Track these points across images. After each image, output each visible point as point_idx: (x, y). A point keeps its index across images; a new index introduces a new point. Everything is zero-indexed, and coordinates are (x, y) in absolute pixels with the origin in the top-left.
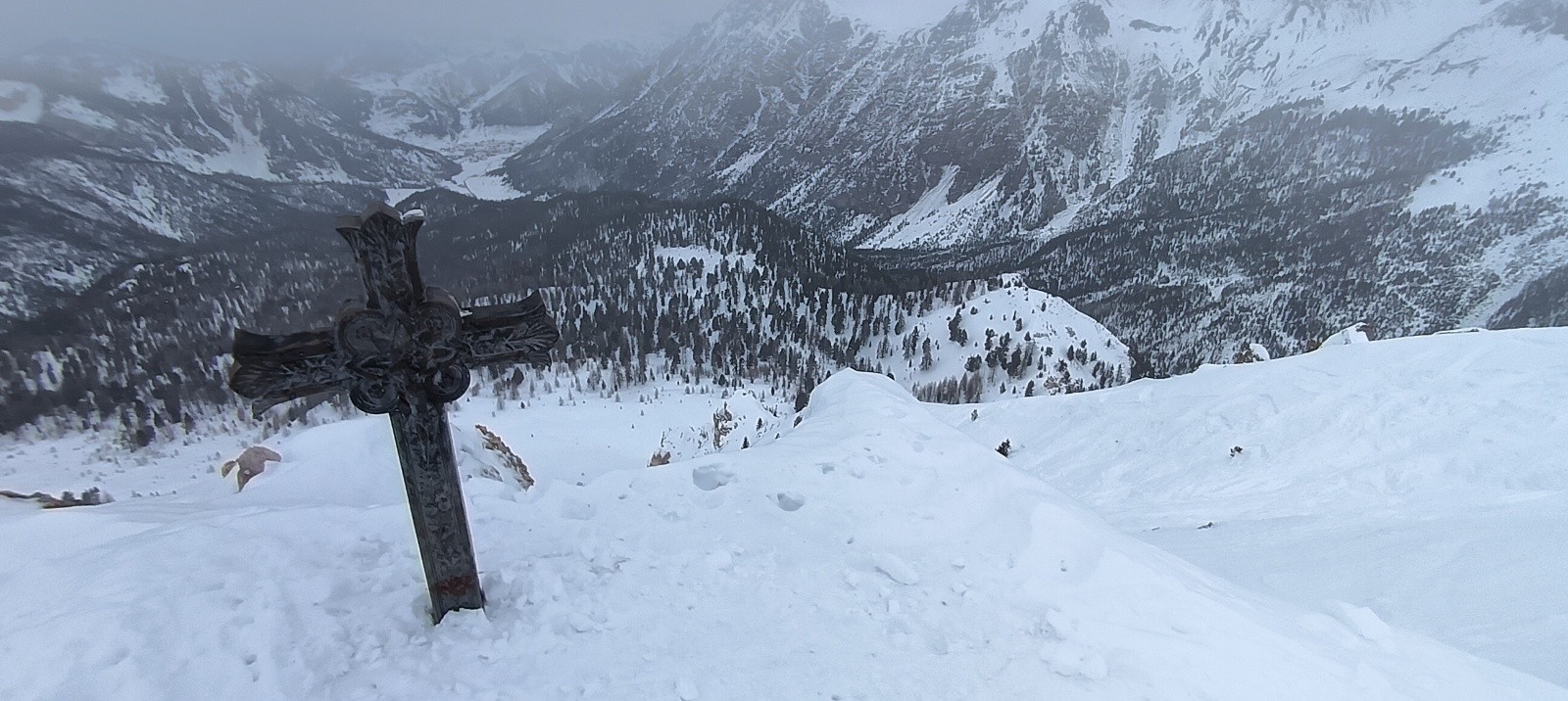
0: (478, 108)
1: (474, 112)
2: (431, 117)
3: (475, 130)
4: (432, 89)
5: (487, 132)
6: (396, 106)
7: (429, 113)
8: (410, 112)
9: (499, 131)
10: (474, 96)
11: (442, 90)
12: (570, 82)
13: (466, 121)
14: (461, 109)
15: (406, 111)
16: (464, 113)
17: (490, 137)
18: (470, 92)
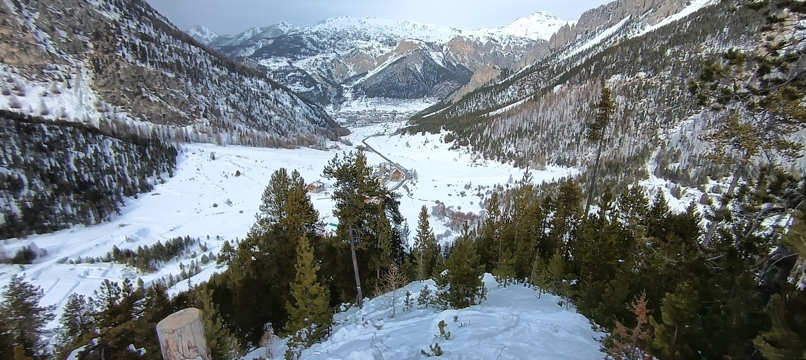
0: (360, 84)
1: (356, 87)
2: (317, 89)
3: (356, 102)
4: (320, 70)
5: (369, 103)
6: (287, 77)
7: (315, 86)
8: (298, 83)
9: (381, 103)
10: (356, 77)
11: (329, 71)
12: (442, 65)
13: (348, 95)
14: (345, 86)
15: (295, 81)
16: (346, 88)
17: (372, 108)
18: (352, 74)
